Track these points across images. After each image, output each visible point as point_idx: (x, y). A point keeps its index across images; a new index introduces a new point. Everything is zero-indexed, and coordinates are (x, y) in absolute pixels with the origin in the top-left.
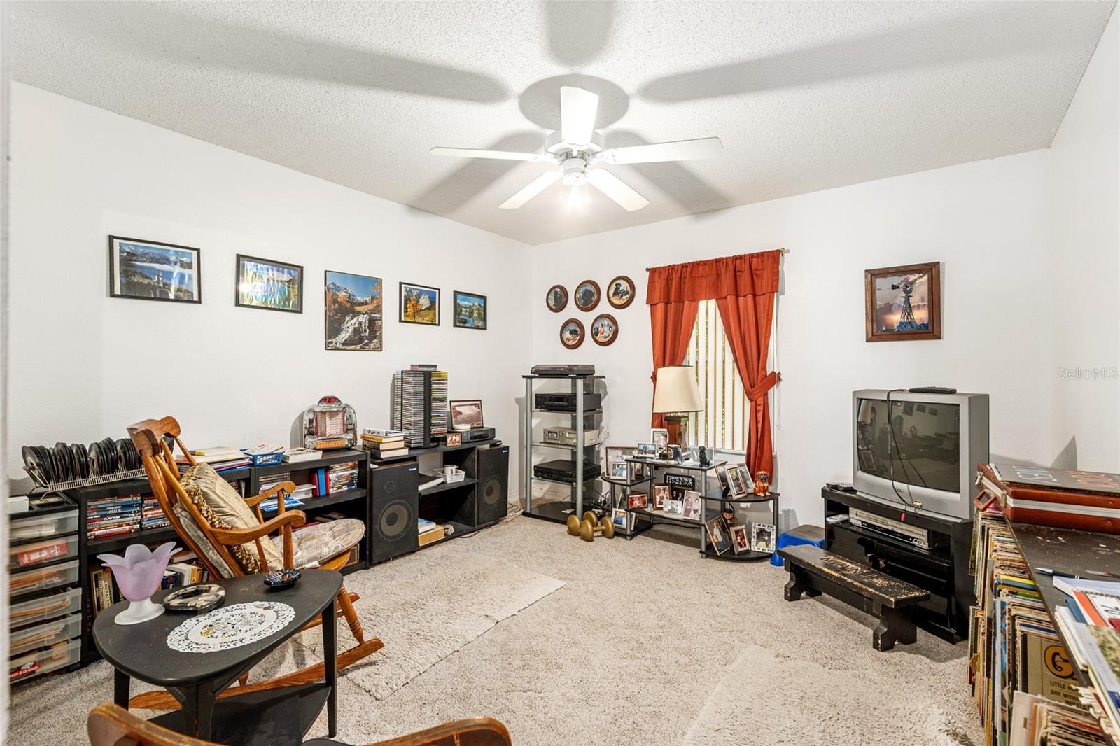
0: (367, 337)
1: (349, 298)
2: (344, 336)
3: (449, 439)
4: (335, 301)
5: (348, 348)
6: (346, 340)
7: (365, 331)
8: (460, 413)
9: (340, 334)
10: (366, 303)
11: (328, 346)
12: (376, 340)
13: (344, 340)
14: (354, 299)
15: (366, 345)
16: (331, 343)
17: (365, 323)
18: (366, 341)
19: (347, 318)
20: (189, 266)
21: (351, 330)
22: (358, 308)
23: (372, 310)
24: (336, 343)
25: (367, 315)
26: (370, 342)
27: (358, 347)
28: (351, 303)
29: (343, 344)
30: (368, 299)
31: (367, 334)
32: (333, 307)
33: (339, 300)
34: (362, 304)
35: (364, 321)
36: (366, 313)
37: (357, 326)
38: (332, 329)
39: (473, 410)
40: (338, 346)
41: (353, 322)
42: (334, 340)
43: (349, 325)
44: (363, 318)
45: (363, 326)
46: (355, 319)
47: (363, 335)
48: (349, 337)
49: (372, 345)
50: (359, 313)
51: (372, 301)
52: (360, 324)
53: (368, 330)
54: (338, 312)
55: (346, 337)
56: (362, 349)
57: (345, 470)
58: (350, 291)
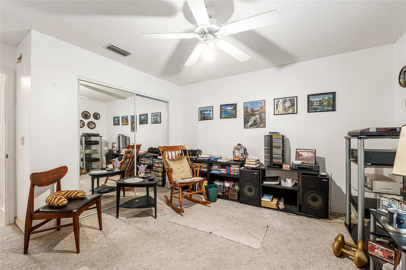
0: (258, 123)
1: (252, 110)
2: (250, 123)
3: (284, 166)
4: (247, 112)
5: (252, 127)
6: (251, 125)
7: (258, 121)
8: (301, 155)
9: (248, 123)
10: (259, 110)
11: (245, 127)
12: (263, 124)
13: (250, 125)
14: (254, 110)
15: (259, 126)
16: (246, 126)
17: (258, 118)
18: (259, 124)
19: (251, 117)
20: (211, 111)
21: (253, 121)
22: (255, 113)
23: (261, 112)
24: (247, 126)
25: (259, 115)
26: (260, 124)
27: (256, 127)
28: (253, 111)
29: (250, 126)
30: (259, 109)
31: (259, 122)
32: (246, 114)
33: (248, 111)
34: (257, 111)
35: (258, 117)
36: (259, 114)
37: (255, 119)
38: (246, 121)
39: (309, 154)
40: (248, 127)
41: (253, 118)
42: (247, 125)
43: (252, 119)
44: (257, 116)
45: (257, 119)
46: (254, 117)
47: (257, 122)
48: (252, 123)
49: (261, 126)
50: (256, 115)
51: (261, 109)
52: (256, 118)
53: (259, 120)
54: (248, 116)
55: (251, 124)
56: (257, 127)
57: (236, 168)
58: (252, 108)
